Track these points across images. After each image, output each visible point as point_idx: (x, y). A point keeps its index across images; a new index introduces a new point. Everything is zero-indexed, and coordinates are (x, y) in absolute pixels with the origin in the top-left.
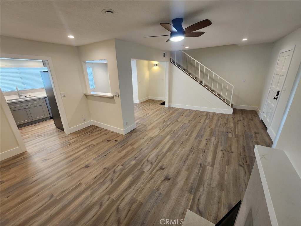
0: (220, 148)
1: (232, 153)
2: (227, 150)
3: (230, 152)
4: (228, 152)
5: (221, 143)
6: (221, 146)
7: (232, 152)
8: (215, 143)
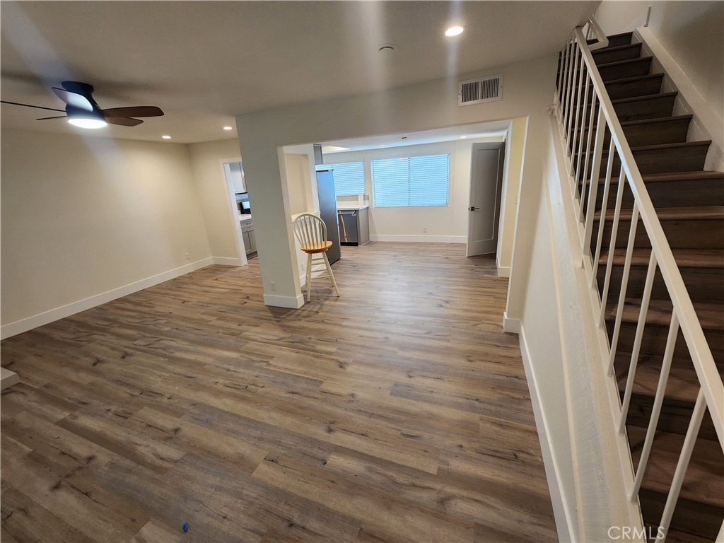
0: (104, 457)
1: (54, 483)
2: (78, 473)
3: (64, 483)
4: (68, 476)
5: (129, 471)
6: (113, 465)
7: (57, 487)
8: (142, 450)
